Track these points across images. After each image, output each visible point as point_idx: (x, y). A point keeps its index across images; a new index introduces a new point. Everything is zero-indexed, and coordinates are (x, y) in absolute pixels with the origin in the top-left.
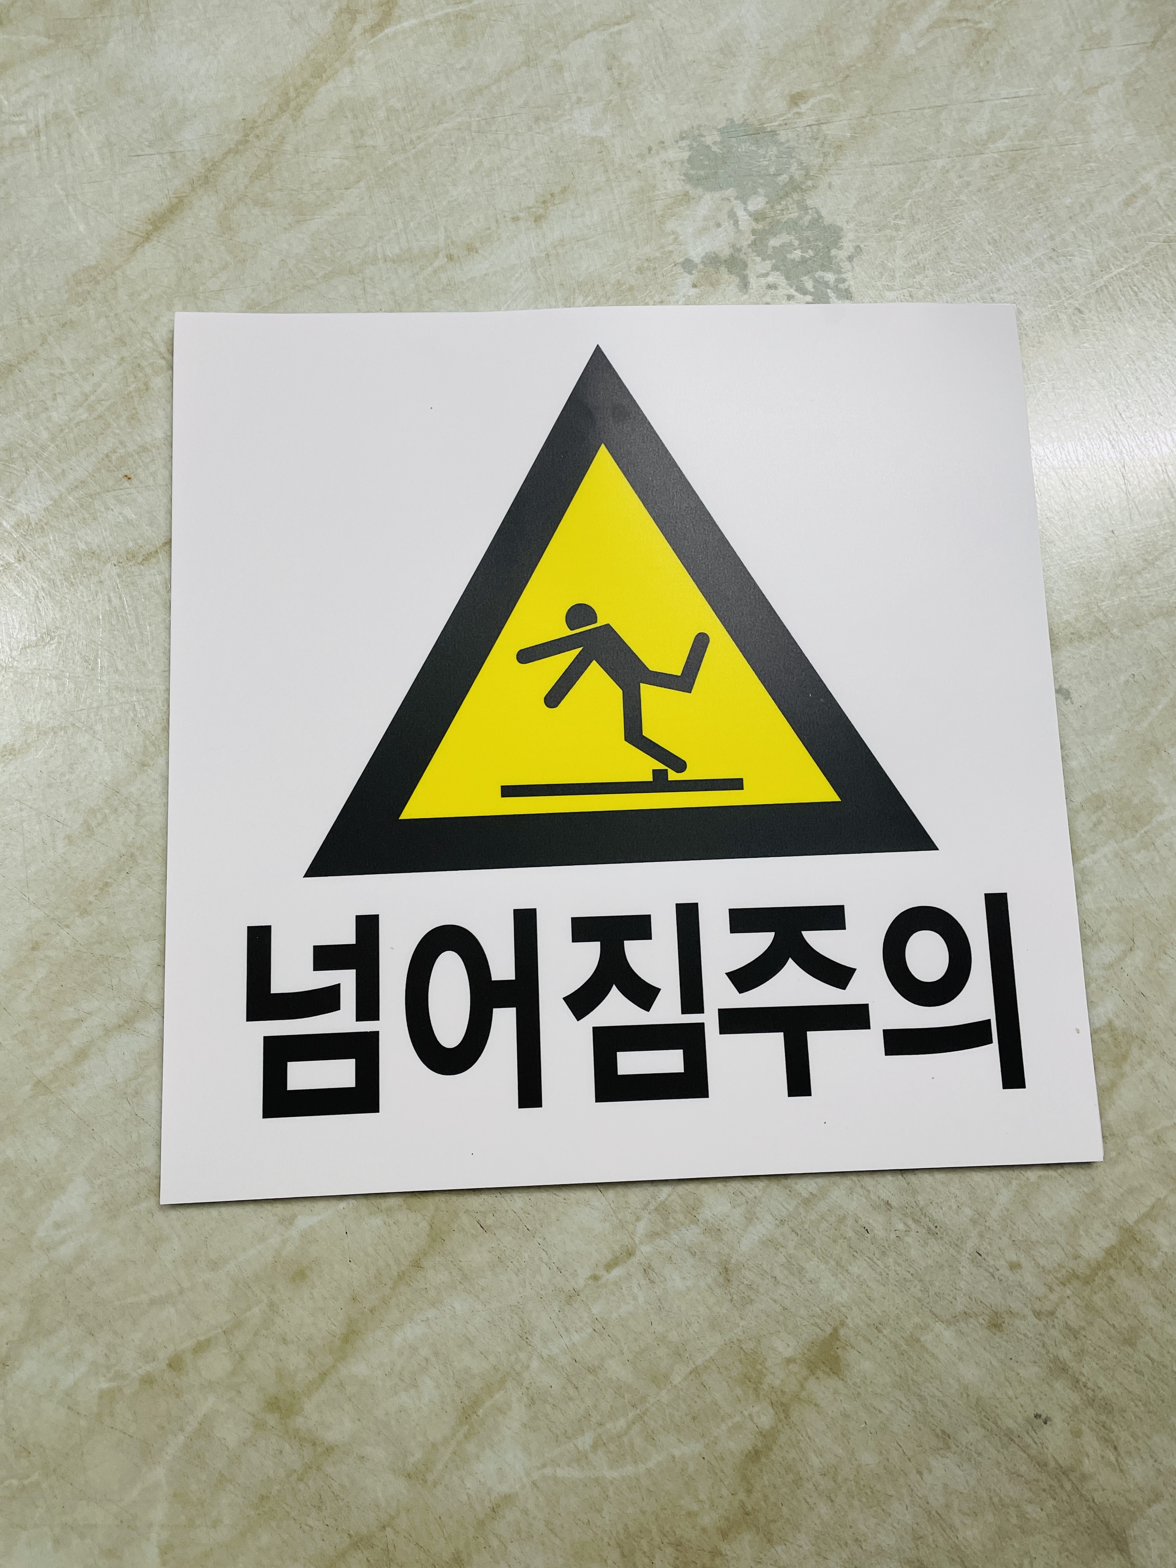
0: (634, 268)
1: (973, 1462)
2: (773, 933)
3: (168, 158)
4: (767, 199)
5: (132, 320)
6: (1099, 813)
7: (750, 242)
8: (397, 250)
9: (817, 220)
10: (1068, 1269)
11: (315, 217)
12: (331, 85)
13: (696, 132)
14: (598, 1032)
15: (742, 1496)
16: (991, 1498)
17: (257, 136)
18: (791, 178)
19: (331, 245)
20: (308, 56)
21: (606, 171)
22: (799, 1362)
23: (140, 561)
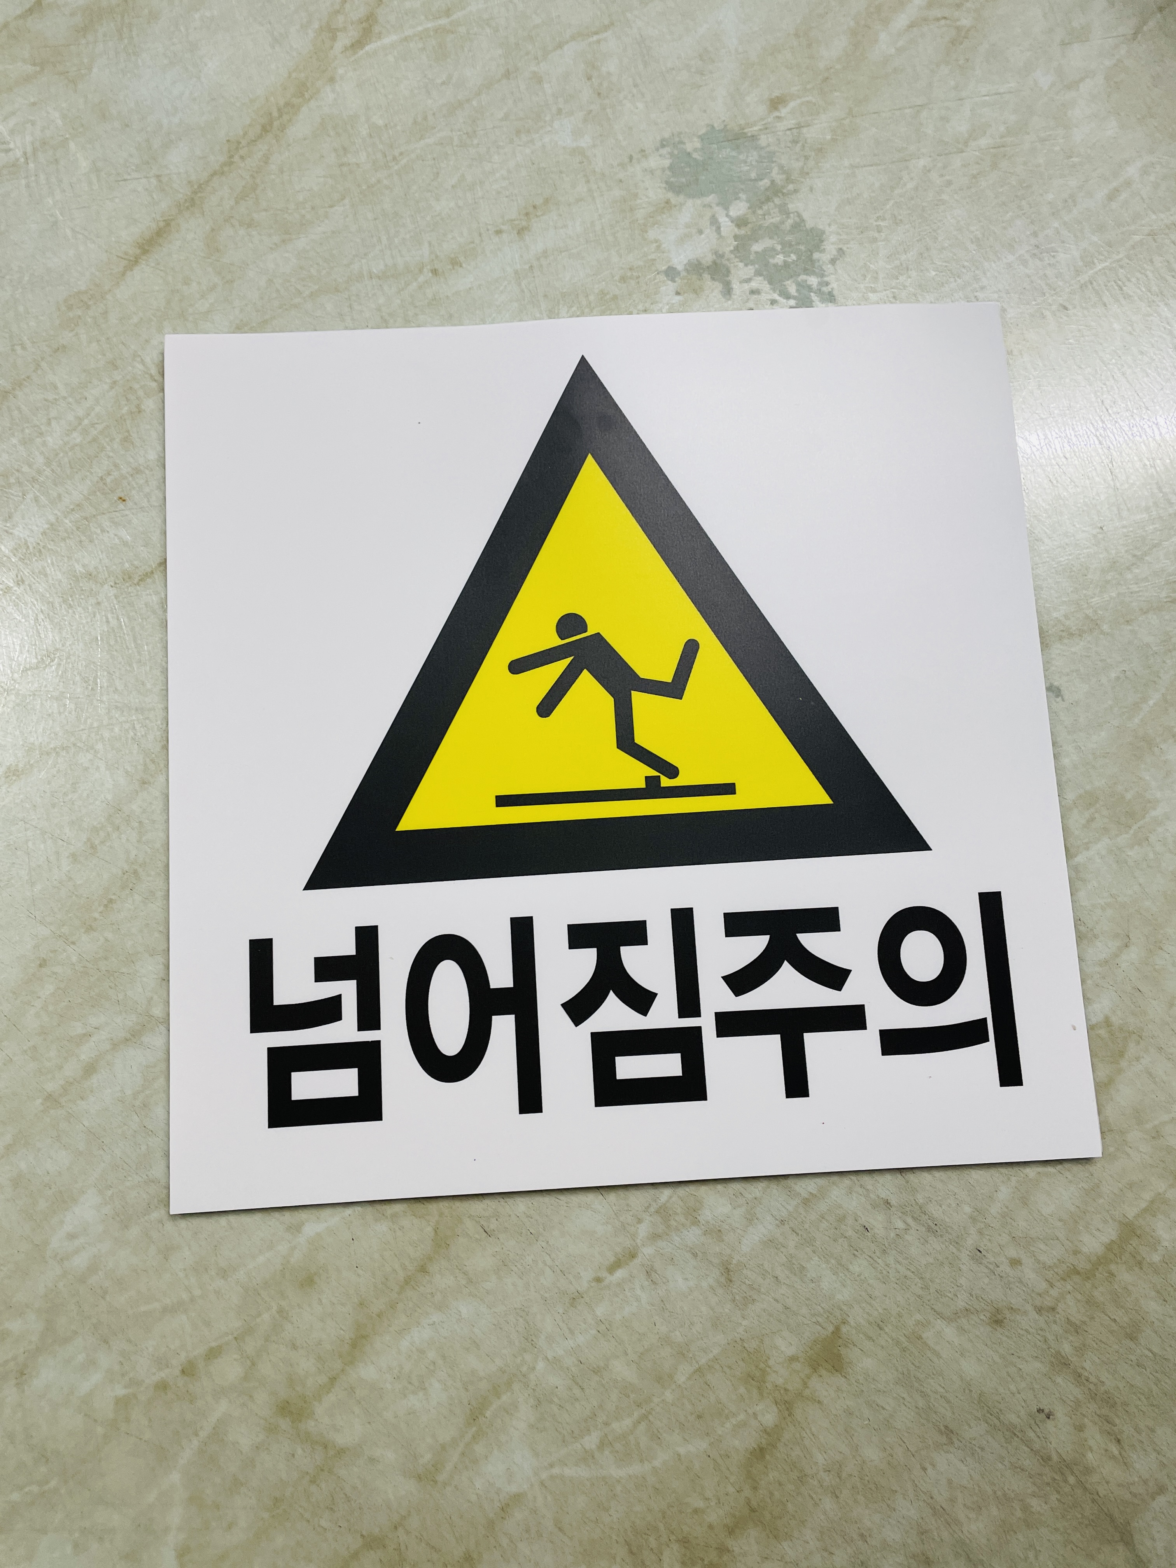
0: (617, 278)
1: (977, 1458)
2: (768, 937)
3: (154, 181)
4: (749, 205)
5: (123, 343)
6: (1092, 810)
7: (732, 248)
8: (382, 267)
9: (800, 225)
10: (1068, 1264)
11: (301, 236)
12: (313, 104)
13: (677, 139)
14: (597, 1038)
15: (747, 1492)
16: (995, 1492)
17: (242, 157)
18: (773, 182)
19: (317, 264)
20: (290, 77)
21: (588, 182)
22: (802, 1360)
23: (136, 581)
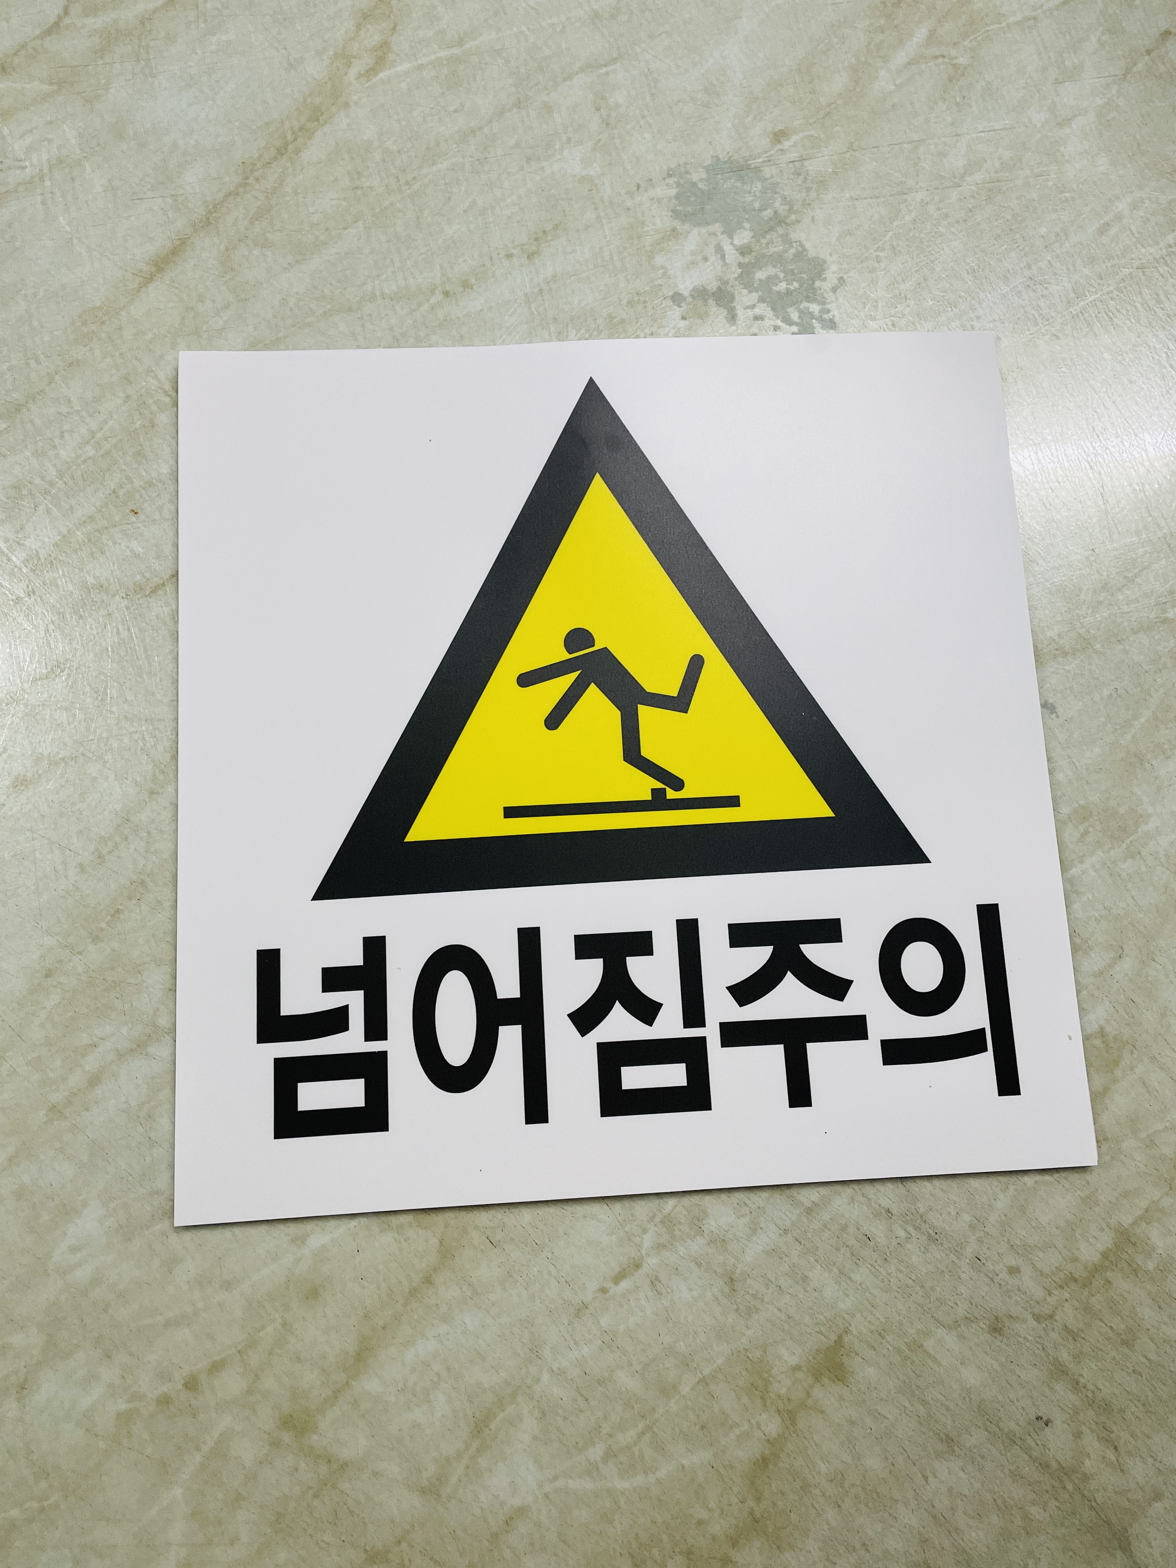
0: (624, 302)
1: (977, 1465)
2: (771, 948)
3: (169, 200)
4: (752, 234)
5: (136, 358)
6: (1087, 824)
7: (736, 275)
8: (394, 288)
9: (801, 254)
10: (1066, 1272)
11: (315, 256)
12: (327, 129)
13: (683, 170)
14: (603, 1048)
15: (751, 1503)
16: (995, 1500)
17: (257, 179)
18: (776, 212)
19: (330, 284)
20: (305, 101)
21: (596, 209)
22: (804, 1369)
23: (147, 593)
